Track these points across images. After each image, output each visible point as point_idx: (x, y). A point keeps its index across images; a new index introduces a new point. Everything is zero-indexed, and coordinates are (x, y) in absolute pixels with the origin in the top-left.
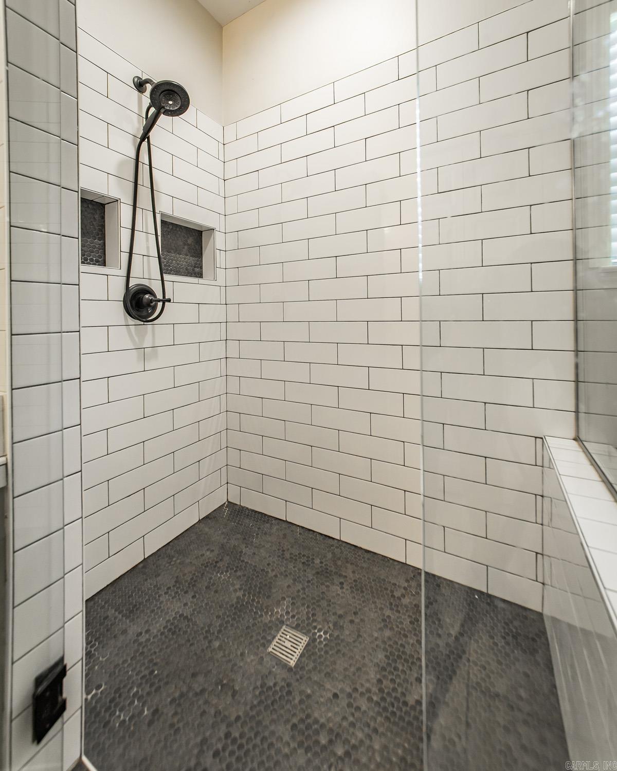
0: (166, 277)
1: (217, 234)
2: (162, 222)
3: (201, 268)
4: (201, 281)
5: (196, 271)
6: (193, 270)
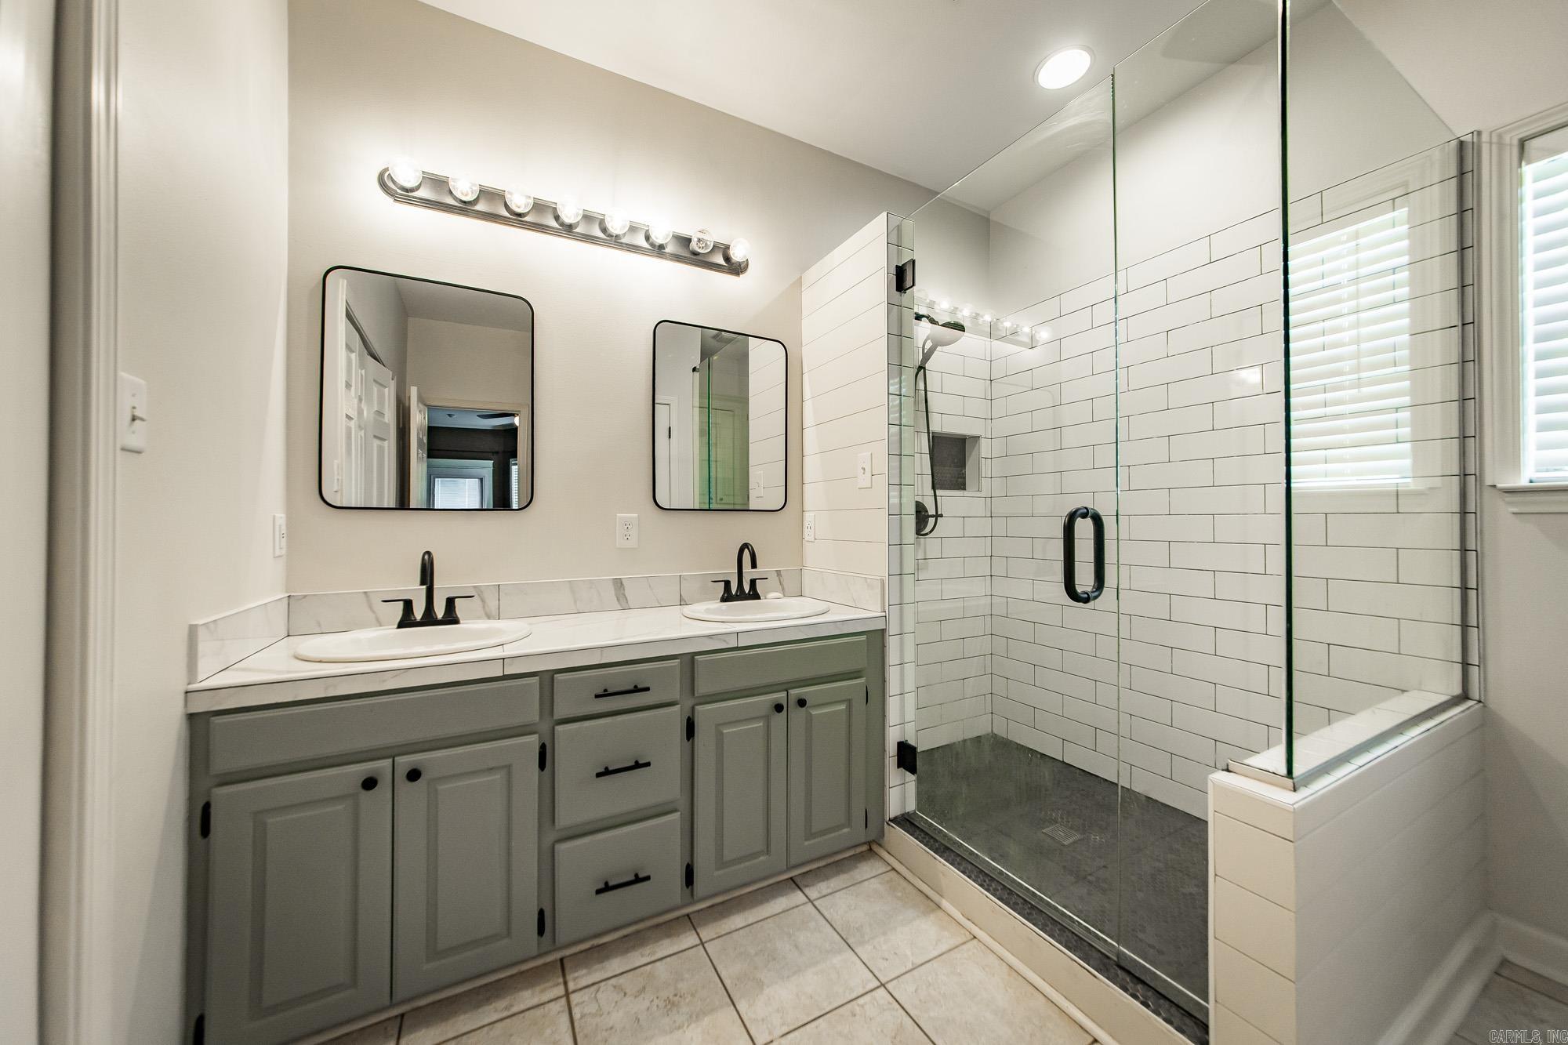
0: (939, 492)
1: (983, 441)
2: (933, 437)
3: (965, 478)
4: (966, 493)
5: (960, 484)
6: (957, 481)
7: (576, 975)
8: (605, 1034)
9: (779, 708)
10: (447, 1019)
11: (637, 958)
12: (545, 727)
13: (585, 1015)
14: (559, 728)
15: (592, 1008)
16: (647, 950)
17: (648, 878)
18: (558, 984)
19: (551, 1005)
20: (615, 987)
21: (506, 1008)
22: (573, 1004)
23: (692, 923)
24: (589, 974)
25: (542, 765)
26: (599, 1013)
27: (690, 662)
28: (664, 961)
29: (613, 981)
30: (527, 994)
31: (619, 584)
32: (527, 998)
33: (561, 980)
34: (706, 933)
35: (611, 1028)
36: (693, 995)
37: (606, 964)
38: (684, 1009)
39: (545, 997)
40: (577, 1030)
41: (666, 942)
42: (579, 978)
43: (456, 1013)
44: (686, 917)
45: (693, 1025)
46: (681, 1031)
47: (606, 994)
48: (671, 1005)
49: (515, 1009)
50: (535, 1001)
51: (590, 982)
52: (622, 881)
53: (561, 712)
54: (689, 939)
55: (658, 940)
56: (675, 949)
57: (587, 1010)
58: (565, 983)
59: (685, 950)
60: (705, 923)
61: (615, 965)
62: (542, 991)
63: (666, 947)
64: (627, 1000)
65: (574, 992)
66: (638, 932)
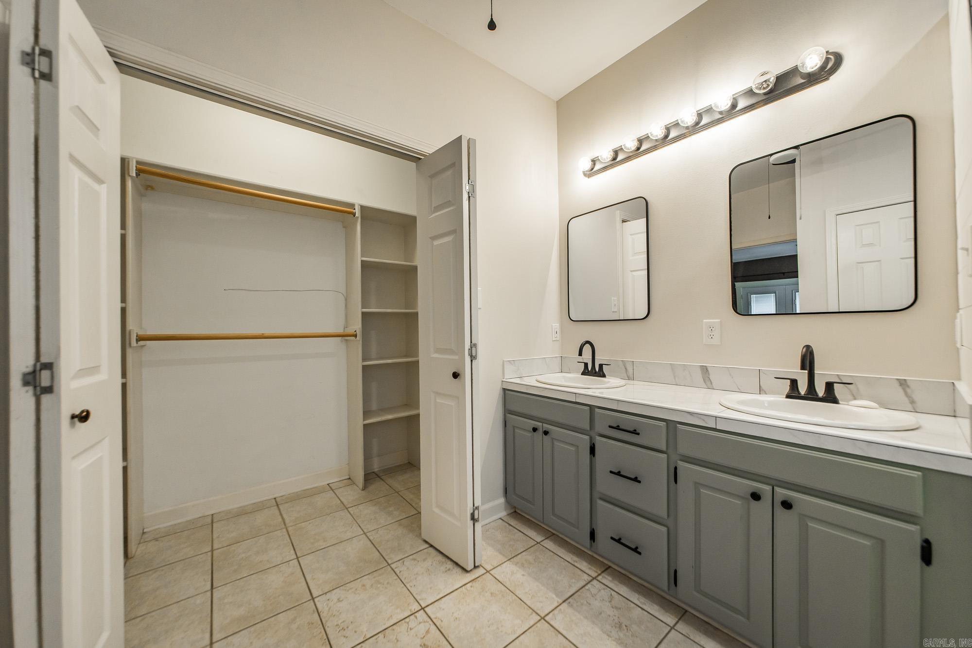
7: (607, 577)
8: (585, 602)
9: (756, 496)
10: (559, 546)
11: (635, 597)
13: (589, 590)
15: (594, 591)
16: (643, 600)
17: (640, 553)
18: (597, 572)
19: (585, 575)
20: (611, 595)
21: (574, 561)
22: (592, 583)
23: (683, 615)
24: (610, 581)
26: (593, 596)
28: (644, 612)
29: (613, 593)
30: (585, 564)
31: (705, 370)
32: (584, 565)
33: (599, 572)
34: (681, 627)
35: (590, 604)
36: (632, 636)
37: (620, 585)
38: (621, 635)
39: (587, 571)
40: (581, 591)
41: (656, 607)
42: (607, 579)
43: (574, 553)
44: (684, 611)
45: (614, 643)
46: (608, 637)
47: (605, 593)
48: (619, 626)
49: (576, 564)
50: (584, 569)
51: (607, 584)
52: (627, 544)
54: (670, 620)
55: (654, 602)
56: (656, 614)
57: (591, 590)
58: (599, 575)
59: (659, 620)
60: (689, 623)
61: (624, 590)
62: (590, 568)
63: (655, 609)
64: (608, 604)
65: (598, 580)
66: (651, 590)
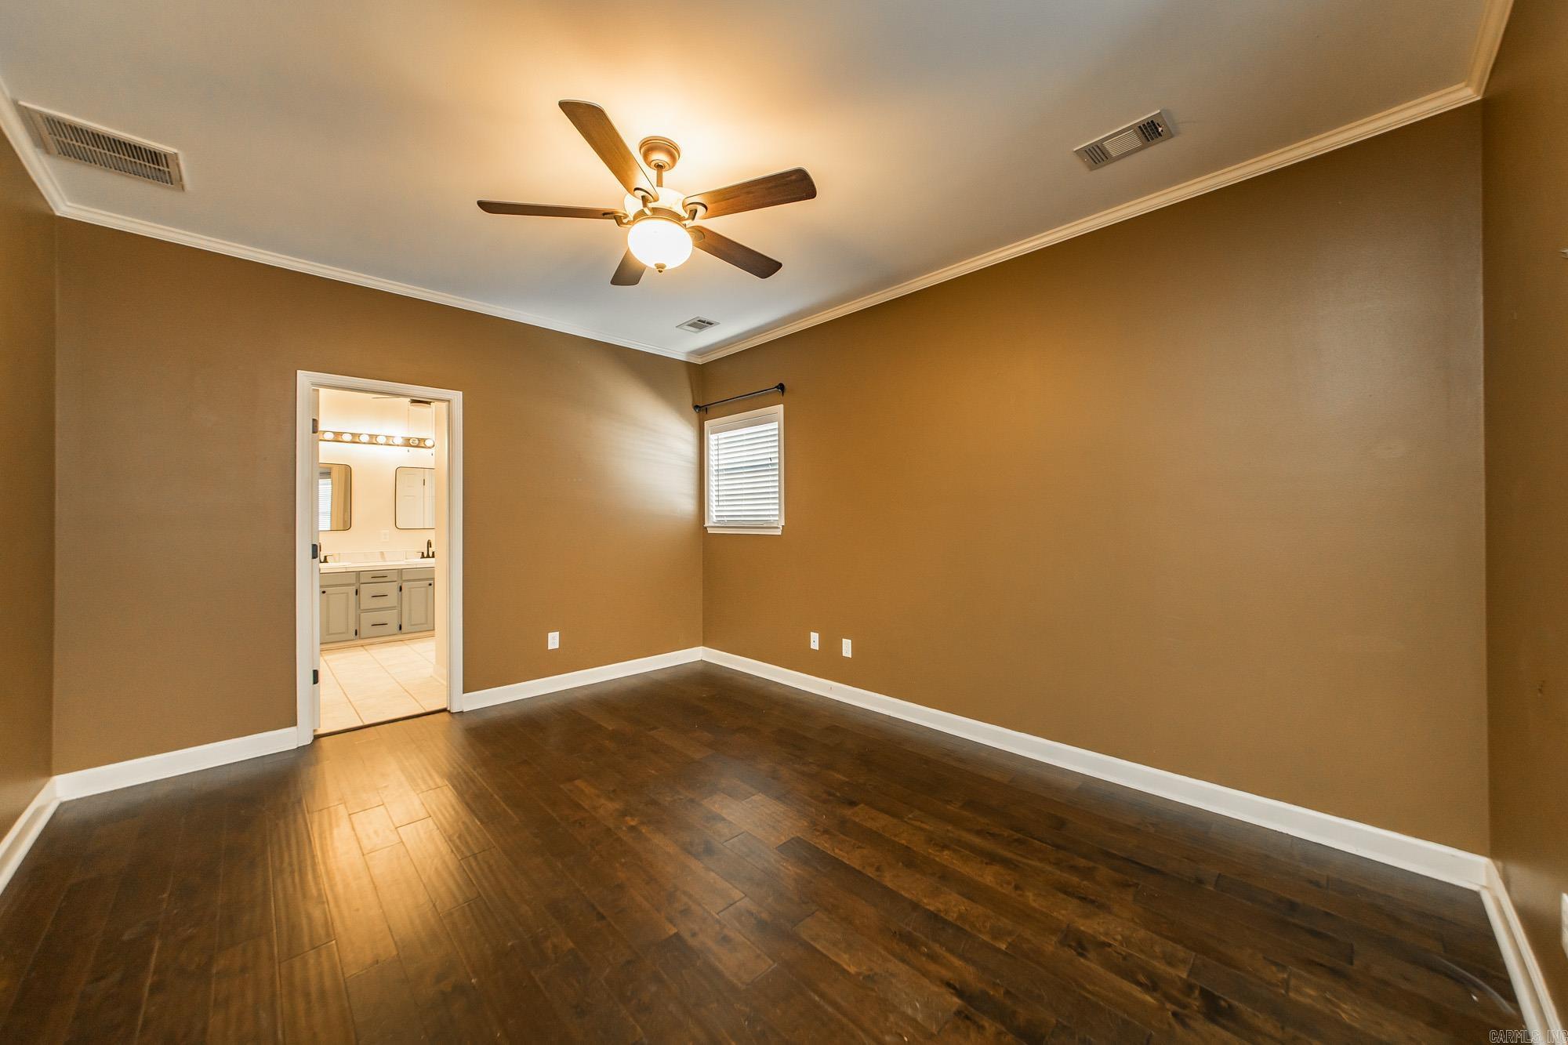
9: (430, 585)
12: (358, 585)
14: (362, 585)
25: (357, 594)
27: (400, 571)
53: (362, 581)
